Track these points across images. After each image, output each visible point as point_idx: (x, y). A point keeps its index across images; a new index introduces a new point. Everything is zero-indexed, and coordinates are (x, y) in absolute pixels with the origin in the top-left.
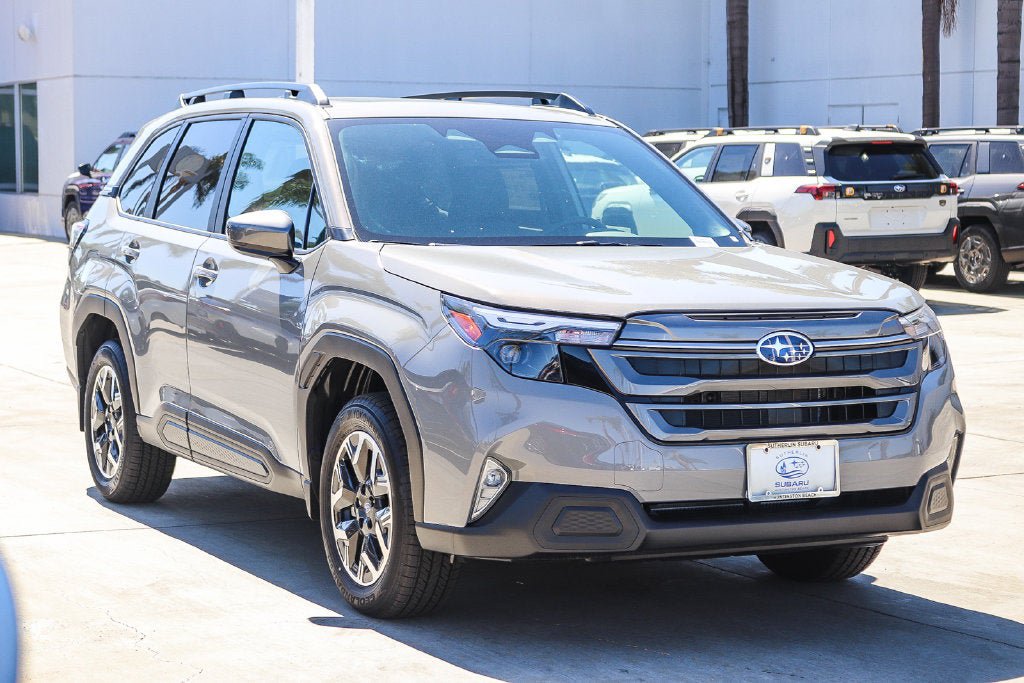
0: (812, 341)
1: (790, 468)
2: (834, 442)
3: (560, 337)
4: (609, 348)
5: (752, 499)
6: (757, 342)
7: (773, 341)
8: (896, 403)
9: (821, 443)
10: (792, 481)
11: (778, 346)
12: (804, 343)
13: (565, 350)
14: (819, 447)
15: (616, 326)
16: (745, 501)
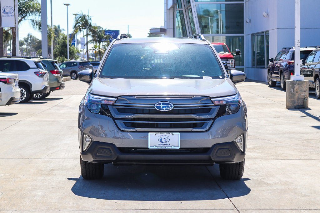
0: (173, 104)
1: (163, 140)
2: (179, 133)
3: (103, 102)
4: (113, 105)
5: (149, 148)
6: (155, 104)
7: (160, 104)
8: (204, 123)
9: (174, 133)
10: (164, 144)
11: (162, 106)
12: (171, 105)
13: (103, 106)
14: (173, 134)
15: (115, 99)
16: (148, 148)
